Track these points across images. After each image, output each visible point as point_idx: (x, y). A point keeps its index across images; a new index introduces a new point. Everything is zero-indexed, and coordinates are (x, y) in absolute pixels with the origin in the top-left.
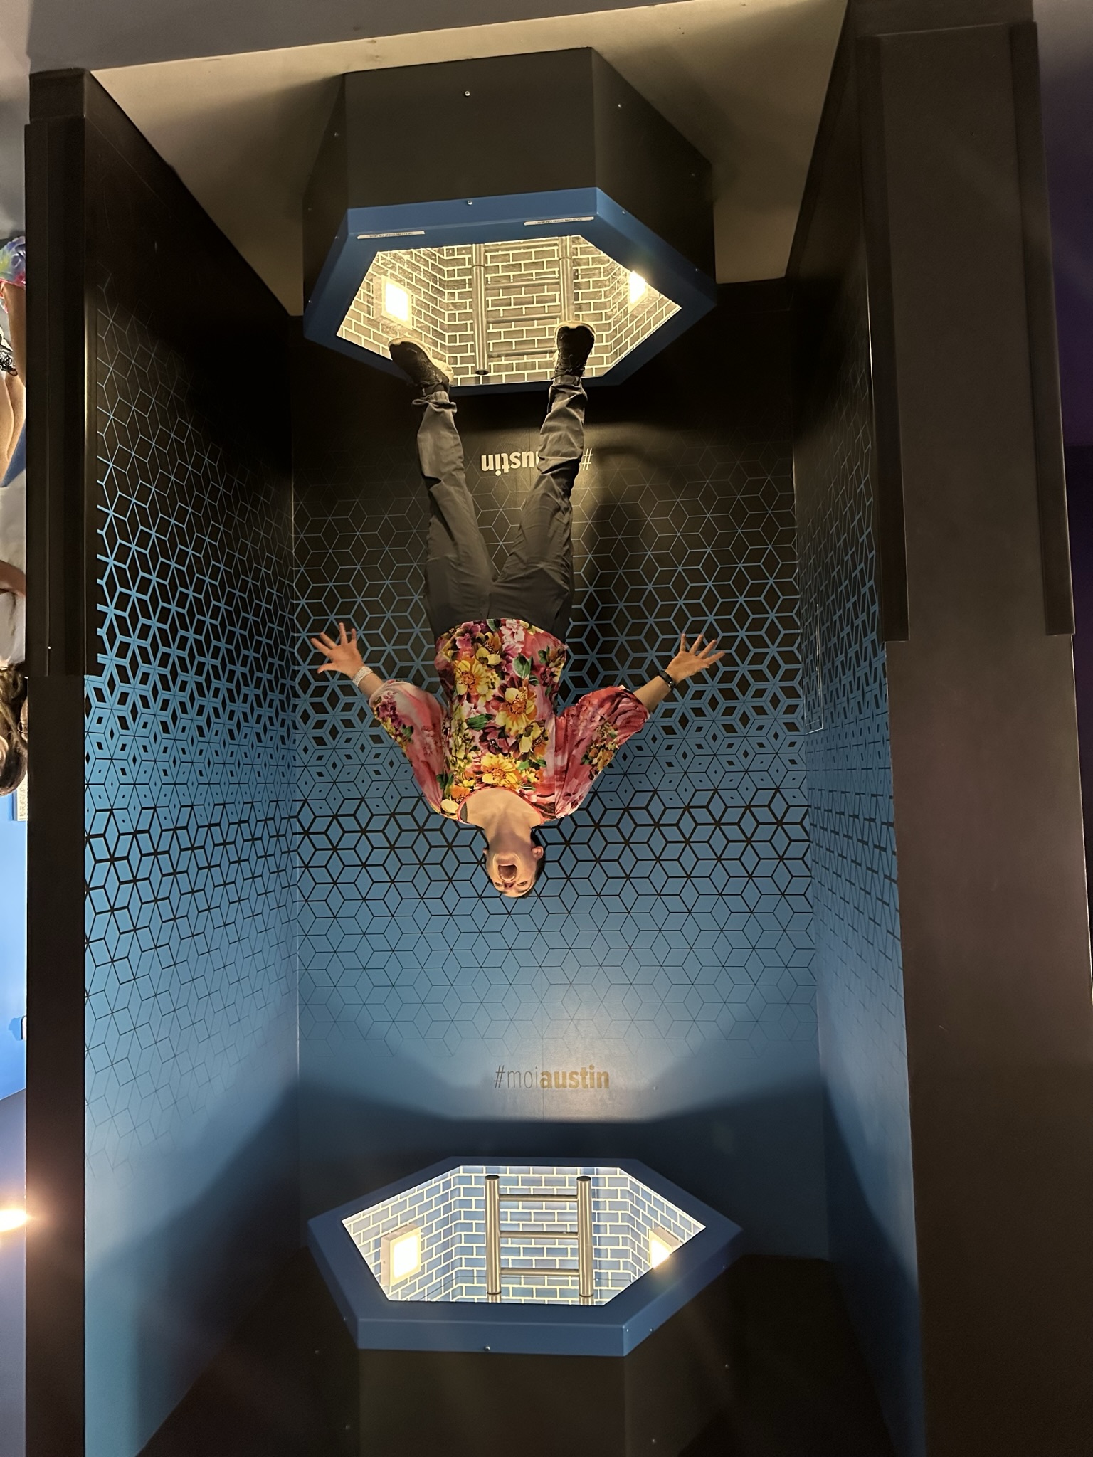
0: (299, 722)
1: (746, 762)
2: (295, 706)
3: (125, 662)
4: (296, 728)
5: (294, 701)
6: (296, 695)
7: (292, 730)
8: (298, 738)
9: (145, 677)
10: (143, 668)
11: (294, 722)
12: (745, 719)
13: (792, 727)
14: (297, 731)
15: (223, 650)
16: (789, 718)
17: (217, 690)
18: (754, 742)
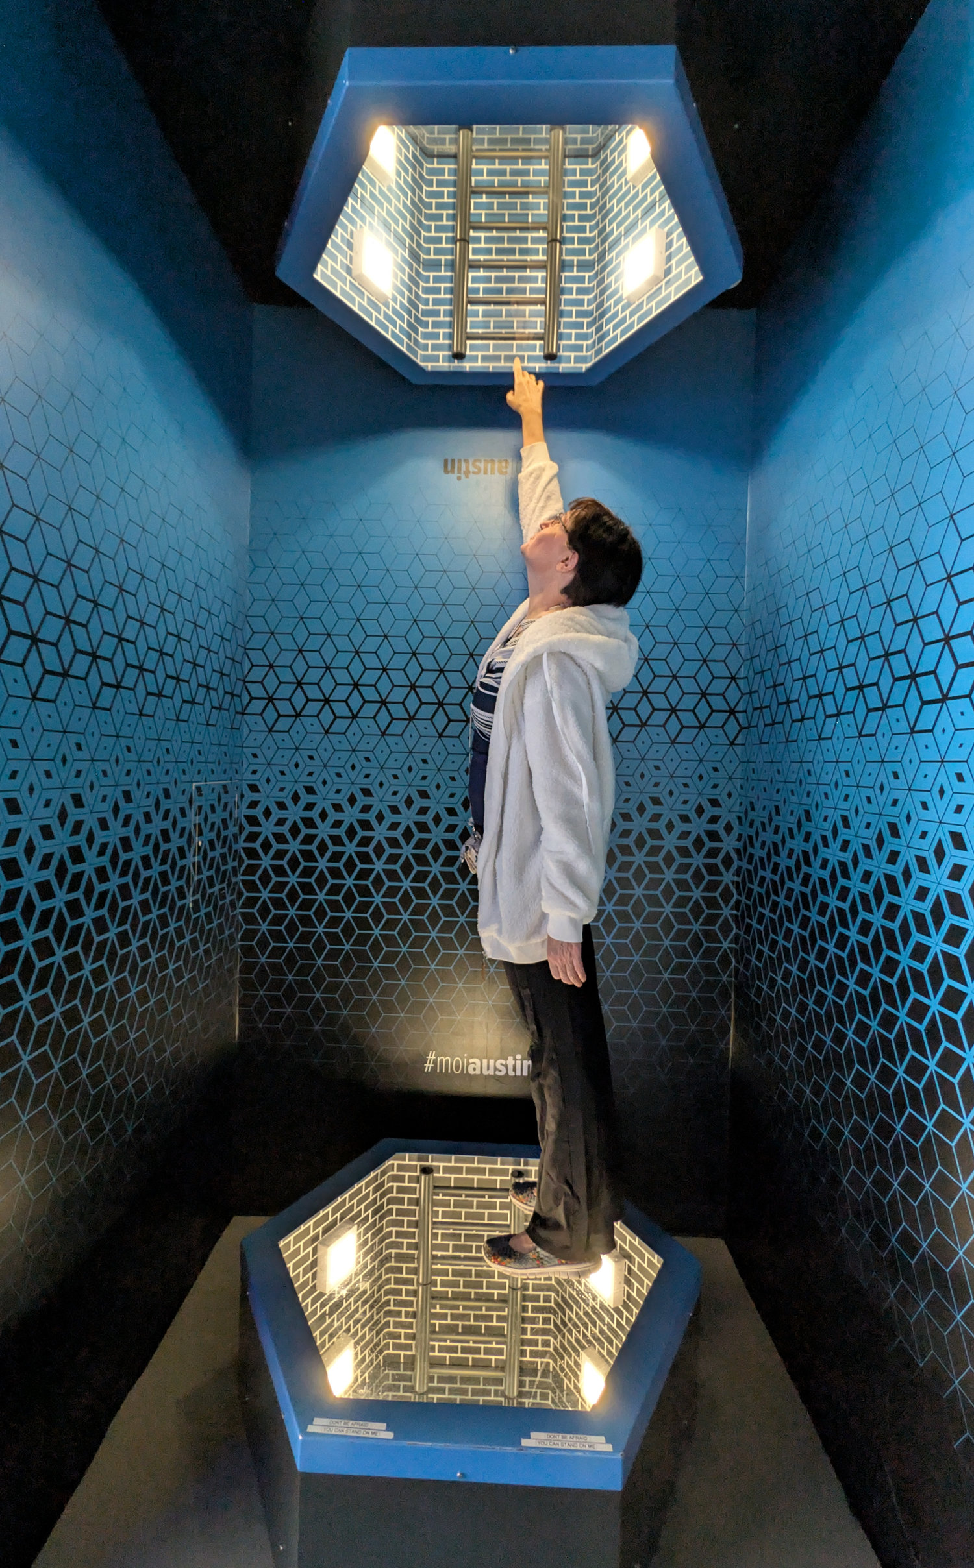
0: (735, 824)
1: (297, 758)
2: (739, 840)
3: (841, 882)
4: (739, 818)
5: (740, 845)
6: (738, 851)
7: (742, 815)
8: (737, 808)
9: (824, 866)
10: (825, 875)
11: (741, 823)
12: (296, 798)
13: (254, 788)
14: (738, 814)
15: (782, 896)
16: (255, 796)
17: (790, 856)
18: (288, 777)
